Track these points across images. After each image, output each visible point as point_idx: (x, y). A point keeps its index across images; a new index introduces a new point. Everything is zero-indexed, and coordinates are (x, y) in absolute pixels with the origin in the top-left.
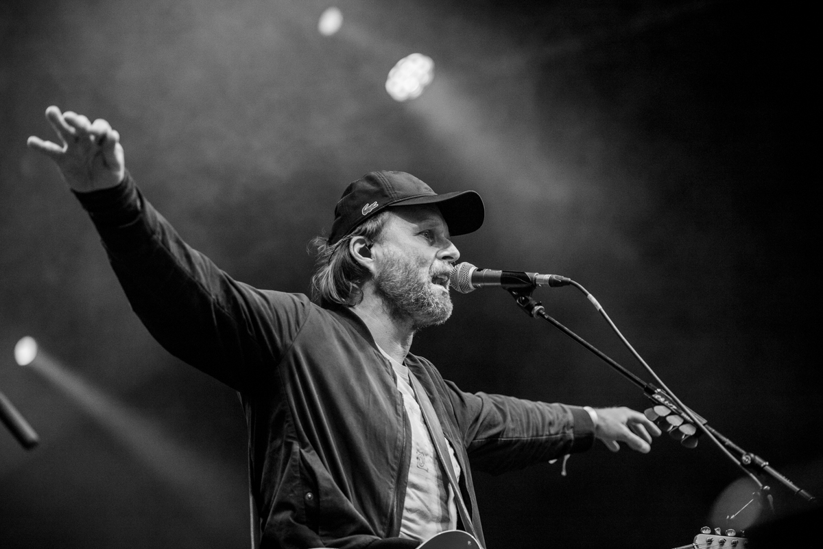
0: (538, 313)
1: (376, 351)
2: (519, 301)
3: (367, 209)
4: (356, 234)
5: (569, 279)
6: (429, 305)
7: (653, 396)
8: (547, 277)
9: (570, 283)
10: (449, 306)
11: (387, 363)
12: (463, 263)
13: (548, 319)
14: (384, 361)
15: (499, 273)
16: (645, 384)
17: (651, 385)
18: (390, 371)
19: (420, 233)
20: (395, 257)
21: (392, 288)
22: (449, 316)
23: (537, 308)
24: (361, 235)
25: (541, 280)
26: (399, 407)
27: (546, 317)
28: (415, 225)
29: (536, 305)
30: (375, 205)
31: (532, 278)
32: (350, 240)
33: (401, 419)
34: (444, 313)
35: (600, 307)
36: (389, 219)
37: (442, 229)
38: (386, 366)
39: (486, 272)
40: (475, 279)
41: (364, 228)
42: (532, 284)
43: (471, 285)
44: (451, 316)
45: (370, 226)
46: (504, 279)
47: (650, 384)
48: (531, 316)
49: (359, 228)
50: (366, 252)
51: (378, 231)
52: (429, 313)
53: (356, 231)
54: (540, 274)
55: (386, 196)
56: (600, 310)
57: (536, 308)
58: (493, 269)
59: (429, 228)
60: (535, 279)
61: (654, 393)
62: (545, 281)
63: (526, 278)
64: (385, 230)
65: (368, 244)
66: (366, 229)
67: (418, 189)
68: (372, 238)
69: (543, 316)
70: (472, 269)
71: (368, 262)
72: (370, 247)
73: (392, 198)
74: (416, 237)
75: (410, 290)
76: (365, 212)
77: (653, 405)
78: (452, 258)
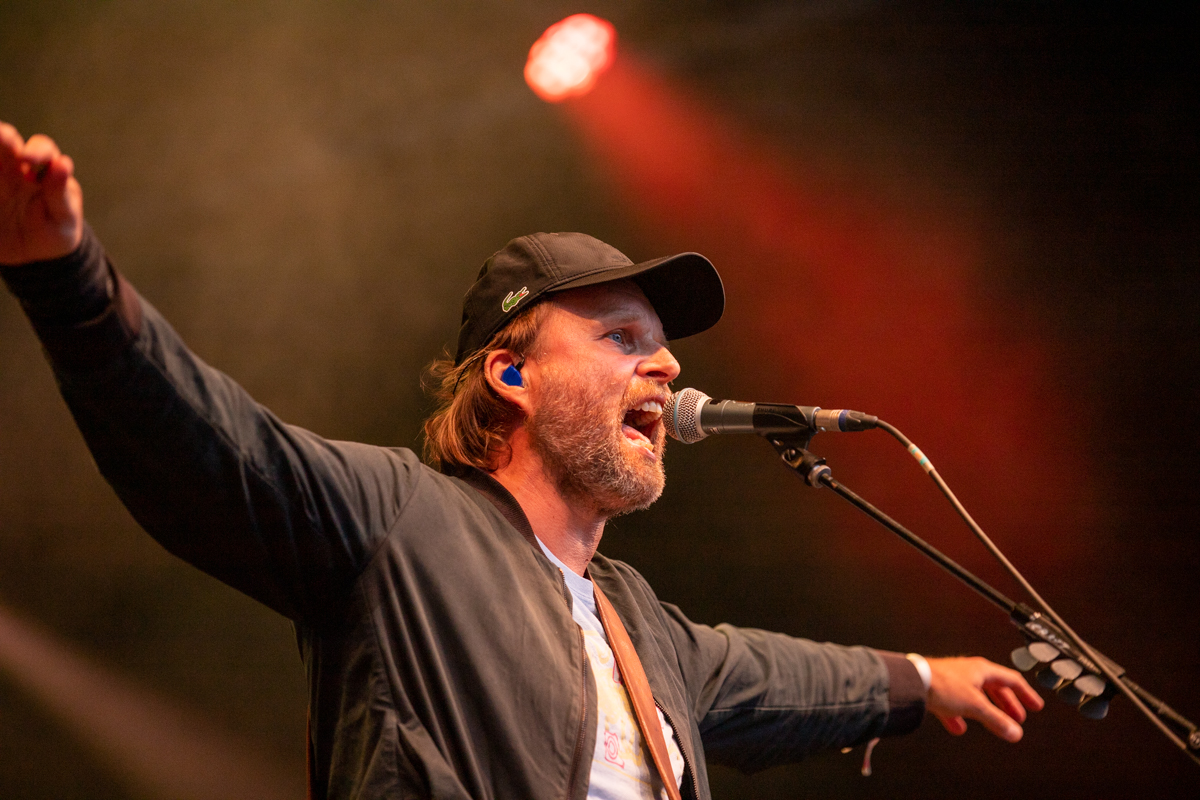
0: (821, 479)
1: (536, 551)
2: (786, 457)
3: (511, 301)
4: (495, 347)
5: (875, 418)
7: (1028, 625)
8: (836, 413)
9: (877, 425)
11: (556, 573)
12: (685, 390)
13: (838, 490)
14: (549, 570)
15: (749, 407)
16: (1012, 604)
17: (1023, 607)
18: (560, 587)
19: (605, 336)
23: (818, 469)
24: (504, 347)
25: (825, 420)
27: (835, 485)
28: (596, 322)
29: (816, 464)
30: (525, 292)
31: (809, 416)
32: (485, 357)
33: (579, 673)
35: (930, 466)
36: (548, 316)
37: (649, 326)
38: (554, 579)
39: (727, 405)
40: (707, 417)
41: (506, 335)
42: (809, 428)
43: (700, 429)
45: (517, 330)
46: (758, 419)
47: (1023, 605)
48: (808, 483)
49: (498, 335)
50: (512, 378)
51: (530, 338)
53: (495, 341)
54: (823, 408)
55: (542, 275)
56: (930, 473)
57: (816, 468)
58: (739, 399)
59: (622, 326)
60: (815, 418)
61: (1028, 620)
62: (832, 420)
63: (799, 417)
64: (543, 333)
65: (516, 363)
66: (510, 337)
67: (601, 258)
68: (520, 352)
69: (828, 483)
70: (702, 400)
71: (517, 394)
72: (520, 367)
73: (552, 277)
74: (599, 343)
76: (507, 306)
77: (1026, 642)
78: (665, 375)
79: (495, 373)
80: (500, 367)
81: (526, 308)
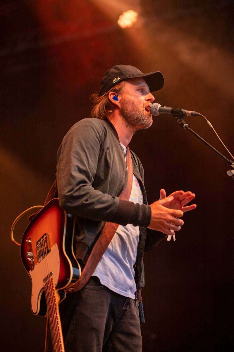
0: (186, 127)
2: (178, 121)
3: (115, 80)
4: (111, 91)
5: (200, 114)
6: (143, 120)
7: (231, 165)
8: (190, 112)
9: (200, 115)
10: (151, 121)
11: (123, 149)
12: (155, 103)
13: (189, 130)
15: (170, 108)
16: (228, 160)
17: (231, 161)
18: (123, 152)
19: (138, 90)
20: (128, 100)
21: (126, 113)
22: (151, 125)
23: (185, 125)
24: (113, 91)
25: (188, 113)
26: (125, 168)
27: (189, 129)
28: (136, 86)
29: (185, 123)
30: (119, 78)
31: (184, 112)
32: (108, 94)
33: (125, 173)
34: (149, 124)
35: (212, 126)
36: (125, 84)
37: (147, 88)
38: (122, 150)
39: (165, 108)
40: (160, 110)
41: (114, 88)
42: (183, 115)
43: (158, 113)
44: (152, 125)
45: (117, 87)
46: (172, 111)
47: (230, 160)
48: (183, 127)
49: (112, 88)
50: (115, 98)
51: (120, 89)
52: (142, 124)
53: (111, 90)
54: (188, 110)
55: (124, 75)
56: (212, 128)
57: (185, 124)
58: (168, 106)
59: (141, 88)
60: (185, 112)
61: (232, 164)
62: (190, 113)
63: (182, 112)
64: (123, 88)
65: (116, 95)
66: (115, 89)
67: (136, 71)
68: (117, 92)
69: (187, 128)
70: (159, 106)
71: (117, 103)
72: (117, 96)
73: (126, 75)
74: (136, 92)
75: (134, 114)
76: (114, 81)
77: (231, 169)
78: (151, 100)
79: (111, 97)
80: (112, 96)
81: (119, 82)
